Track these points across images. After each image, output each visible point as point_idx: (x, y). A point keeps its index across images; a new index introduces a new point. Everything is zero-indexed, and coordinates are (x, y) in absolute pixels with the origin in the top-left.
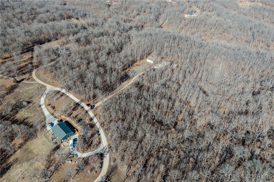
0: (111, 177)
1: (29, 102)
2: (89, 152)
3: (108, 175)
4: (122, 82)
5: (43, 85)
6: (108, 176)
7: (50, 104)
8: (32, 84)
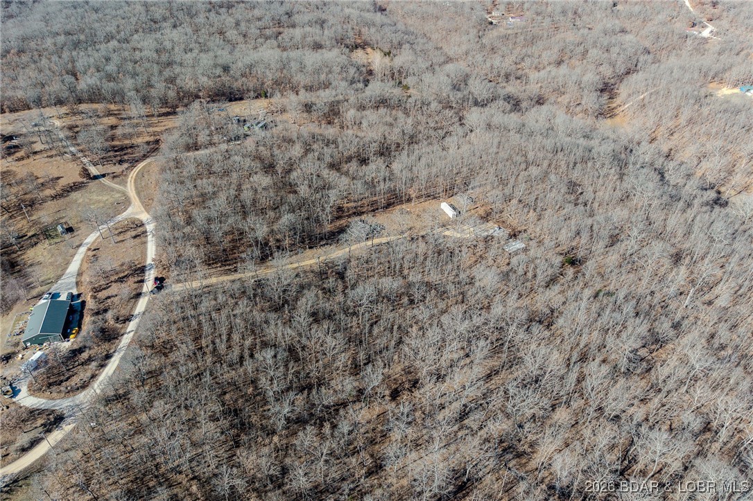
0: (21, 486)
1: (70, 230)
2: (43, 397)
3: (18, 478)
4: (310, 248)
5: (129, 198)
6: (16, 481)
7: (98, 249)
8: (113, 190)
